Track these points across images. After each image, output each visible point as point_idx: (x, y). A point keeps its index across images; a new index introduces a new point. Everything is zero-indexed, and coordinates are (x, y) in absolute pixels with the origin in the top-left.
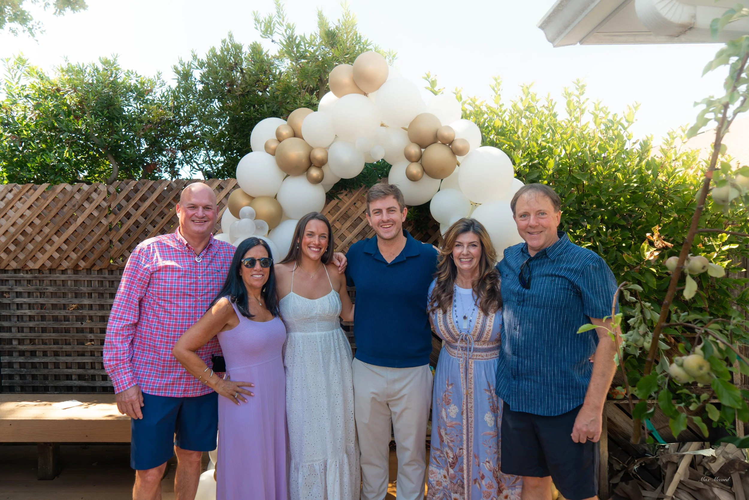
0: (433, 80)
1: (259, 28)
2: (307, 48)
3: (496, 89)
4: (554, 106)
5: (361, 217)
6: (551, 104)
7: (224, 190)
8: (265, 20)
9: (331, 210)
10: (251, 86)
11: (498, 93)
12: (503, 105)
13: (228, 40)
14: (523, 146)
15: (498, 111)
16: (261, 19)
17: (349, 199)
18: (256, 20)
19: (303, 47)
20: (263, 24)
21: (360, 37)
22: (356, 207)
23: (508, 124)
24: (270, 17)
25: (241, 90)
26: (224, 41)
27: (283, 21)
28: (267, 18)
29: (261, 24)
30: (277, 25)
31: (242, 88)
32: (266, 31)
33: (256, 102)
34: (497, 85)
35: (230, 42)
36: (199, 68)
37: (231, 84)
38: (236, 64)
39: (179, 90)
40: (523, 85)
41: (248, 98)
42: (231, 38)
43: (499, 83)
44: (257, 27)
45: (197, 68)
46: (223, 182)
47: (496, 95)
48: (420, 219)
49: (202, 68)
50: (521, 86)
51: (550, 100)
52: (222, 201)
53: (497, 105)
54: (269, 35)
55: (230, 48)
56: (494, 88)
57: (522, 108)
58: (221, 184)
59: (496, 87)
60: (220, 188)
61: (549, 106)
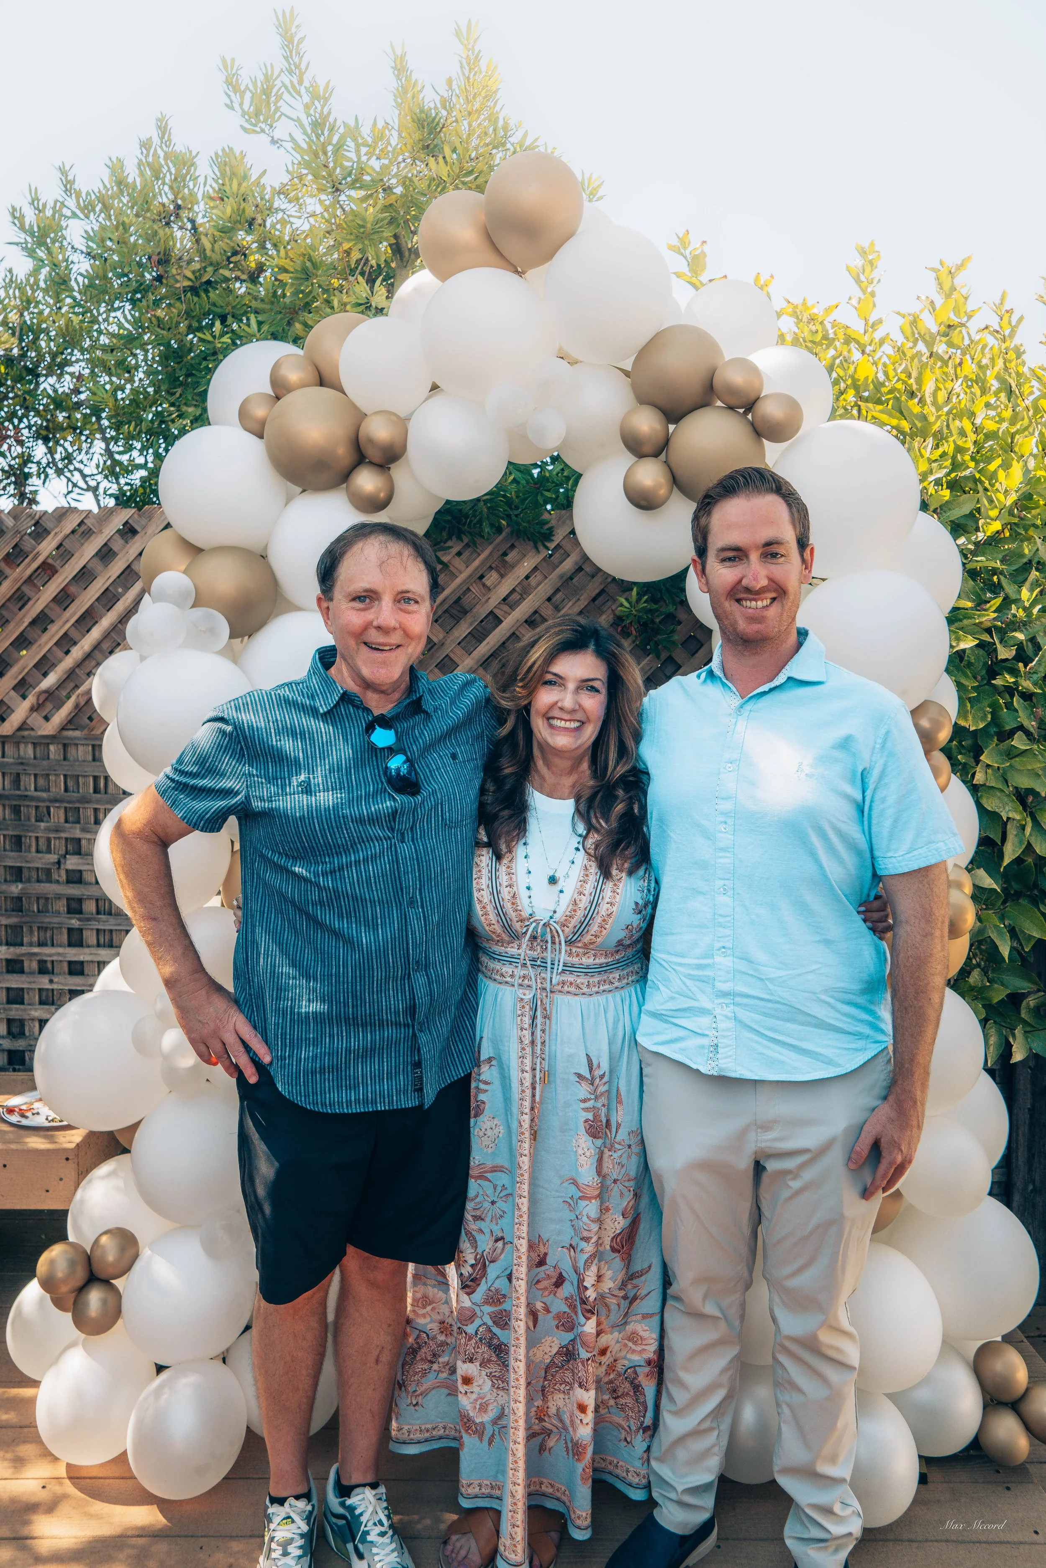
0: (697, 253)
1: (236, 106)
2: (364, 159)
3: (863, 279)
4: (1017, 326)
5: (497, 612)
6: (1010, 323)
7: (137, 537)
10: (217, 266)
11: (870, 290)
12: (880, 321)
13: (156, 140)
14: (935, 428)
15: (865, 339)
16: (244, 81)
17: (468, 563)
18: (228, 82)
19: (353, 155)
20: (248, 96)
21: (505, 128)
22: (484, 585)
23: (891, 373)
24: (266, 75)
25: (189, 275)
26: (145, 145)
27: (301, 83)
28: (260, 77)
29: (243, 93)
30: (286, 96)
31: (194, 272)
32: (257, 113)
33: (229, 309)
34: (868, 268)
35: (161, 147)
36: (82, 216)
37: (164, 260)
38: (178, 207)
39: (37, 282)
40: (940, 267)
41: (208, 297)
42: (163, 137)
43: (871, 263)
44: (232, 102)
45: (74, 215)
46: (136, 516)
47: (862, 297)
48: (653, 621)
49: (87, 217)
50: (933, 270)
51: (1007, 312)
52: (133, 567)
53: (863, 322)
54: (263, 126)
55: (163, 162)
56: (858, 275)
57: (934, 329)
58: (130, 521)
59: (863, 273)
60: (128, 531)
61: (1001, 327)
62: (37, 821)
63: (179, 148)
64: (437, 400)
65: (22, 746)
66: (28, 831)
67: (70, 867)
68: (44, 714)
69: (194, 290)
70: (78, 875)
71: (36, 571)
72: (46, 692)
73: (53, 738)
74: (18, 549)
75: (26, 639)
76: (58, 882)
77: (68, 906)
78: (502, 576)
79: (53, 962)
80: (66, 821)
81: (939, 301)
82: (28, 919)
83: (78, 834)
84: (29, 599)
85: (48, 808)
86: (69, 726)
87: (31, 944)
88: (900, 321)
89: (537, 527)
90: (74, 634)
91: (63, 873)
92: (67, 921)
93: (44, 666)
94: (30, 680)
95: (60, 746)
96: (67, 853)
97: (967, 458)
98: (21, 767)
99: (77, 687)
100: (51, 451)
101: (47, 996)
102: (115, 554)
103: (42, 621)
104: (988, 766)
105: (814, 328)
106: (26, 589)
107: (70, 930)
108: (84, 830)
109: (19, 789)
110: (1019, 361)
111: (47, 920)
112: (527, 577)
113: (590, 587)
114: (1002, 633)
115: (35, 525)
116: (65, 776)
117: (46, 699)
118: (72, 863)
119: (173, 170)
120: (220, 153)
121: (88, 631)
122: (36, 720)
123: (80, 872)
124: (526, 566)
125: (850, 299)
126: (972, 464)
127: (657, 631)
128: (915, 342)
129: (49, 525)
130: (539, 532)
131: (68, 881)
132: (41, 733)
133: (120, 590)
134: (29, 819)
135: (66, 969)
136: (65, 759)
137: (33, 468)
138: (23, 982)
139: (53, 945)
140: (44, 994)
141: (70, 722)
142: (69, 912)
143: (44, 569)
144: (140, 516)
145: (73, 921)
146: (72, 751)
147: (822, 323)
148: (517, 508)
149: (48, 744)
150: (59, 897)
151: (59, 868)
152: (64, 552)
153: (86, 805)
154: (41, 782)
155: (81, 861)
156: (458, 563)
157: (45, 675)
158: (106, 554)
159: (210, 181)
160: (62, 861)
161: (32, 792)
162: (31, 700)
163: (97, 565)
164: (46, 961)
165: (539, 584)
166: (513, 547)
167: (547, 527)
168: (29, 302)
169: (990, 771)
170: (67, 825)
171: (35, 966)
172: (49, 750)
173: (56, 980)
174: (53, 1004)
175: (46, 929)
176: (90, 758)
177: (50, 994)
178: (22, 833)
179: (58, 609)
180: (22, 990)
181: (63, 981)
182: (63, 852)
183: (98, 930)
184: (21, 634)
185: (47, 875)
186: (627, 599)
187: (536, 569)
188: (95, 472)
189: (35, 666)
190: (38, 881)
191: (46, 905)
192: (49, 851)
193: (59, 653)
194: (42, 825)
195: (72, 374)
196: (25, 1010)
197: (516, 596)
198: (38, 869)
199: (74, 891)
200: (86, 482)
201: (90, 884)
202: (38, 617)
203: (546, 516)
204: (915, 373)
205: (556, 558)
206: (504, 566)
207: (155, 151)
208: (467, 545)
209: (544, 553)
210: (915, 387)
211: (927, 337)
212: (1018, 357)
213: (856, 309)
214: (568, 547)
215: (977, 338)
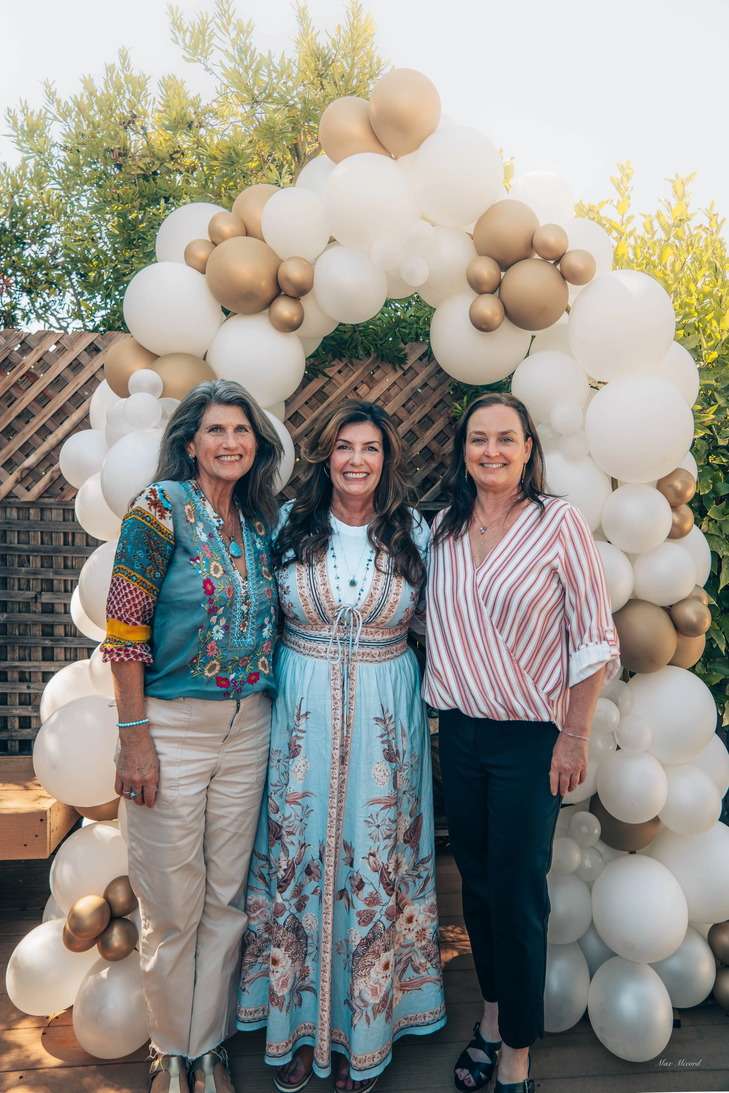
0: (508, 164)
1: (180, 41)
2: (275, 81)
3: (622, 187)
4: (721, 224)
6: (716, 222)
7: (100, 354)
8: (194, 27)
9: (310, 399)
10: (162, 161)
11: (626, 195)
12: (632, 218)
13: (118, 66)
14: (674, 288)
15: (622, 229)
16: (186, 23)
17: (346, 378)
18: (174, 23)
19: (266, 78)
20: (188, 35)
21: (379, 64)
22: (357, 394)
23: (639, 254)
24: (202, 20)
25: (142, 166)
26: (110, 69)
27: (229, 23)
28: (198, 21)
29: (185, 32)
30: (218, 34)
31: (145, 164)
32: (196, 47)
33: (171, 191)
34: (625, 179)
35: (123, 71)
36: (61, 120)
37: (124, 153)
38: (134, 117)
39: (24, 174)
40: (675, 179)
41: (156, 183)
42: (124, 63)
43: (628, 176)
44: (176, 38)
45: (55, 118)
46: (99, 338)
47: (621, 199)
49: (66, 121)
50: (671, 181)
51: (714, 215)
52: (97, 376)
53: (621, 217)
54: (200, 57)
55: (123, 82)
56: (619, 184)
57: (671, 222)
58: (95, 342)
59: (622, 183)
60: (93, 349)
61: (711, 226)
62: (19, 566)
63: (136, 73)
64: (334, 251)
65: (8, 510)
66: (12, 574)
67: (44, 601)
68: (26, 485)
69: (145, 177)
70: (50, 607)
71: (21, 378)
72: (28, 468)
73: (32, 504)
74: (7, 362)
75: (13, 429)
76: (35, 612)
77: (43, 631)
78: (371, 388)
79: (30, 673)
80: (42, 566)
81: (674, 203)
82: (11, 641)
83: (51, 575)
84: (16, 399)
85: (28, 557)
86: (46, 495)
87: (13, 660)
88: (644, 220)
89: (396, 354)
90: (50, 426)
91: (39, 606)
92: (41, 642)
93: (27, 449)
94: (15, 460)
95: (38, 510)
96: (42, 590)
97: (693, 310)
98: (7, 526)
99: (52, 465)
100: (32, 302)
101: (25, 698)
102: (83, 366)
103: (26, 416)
104: (711, 520)
105: (592, 216)
106: (13, 391)
107: (44, 649)
108: (56, 573)
109: (6, 542)
110: (722, 249)
111: (26, 641)
112: (389, 389)
113: (433, 397)
114: (719, 429)
115: (21, 344)
116: (42, 532)
117: (28, 475)
118: (46, 598)
119: (131, 89)
120: (166, 79)
121: (61, 424)
122: (20, 490)
123: (53, 604)
124: (388, 381)
125: (612, 199)
126: (696, 314)
128: (654, 234)
129: (32, 344)
130: (396, 357)
131: (43, 612)
132: (23, 499)
133: (86, 393)
134: (13, 565)
135: (40, 678)
136: (42, 520)
137: (18, 314)
138: (6, 688)
139: (30, 660)
140: (23, 697)
141: (46, 491)
142: (43, 635)
143: (28, 377)
144: (103, 339)
145: (47, 642)
146: (47, 514)
147: (598, 212)
148: (381, 339)
149: (29, 508)
150: (35, 623)
151: (36, 602)
152: (43, 364)
153: (58, 554)
154: (23, 537)
155: (53, 596)
156: (338, 377)
157: (27, 456)
158: (76, 366)
159: (158, 99)
160: (39, 596)
161: (15, 544)
162: (16, 474)
163: (68, 374)
164: (24, 672)
165: (397, 395)
166: (378, 367)
168: (18, 187)
169: (711, 524)
170: (43, 569)
171: (16, 676)
172: (29, 513)
173: (32, 686)
174: (30, 704)
175: (25, 648)
176: (61, 519)
177: (28, 697)
178: (7, 576)
179: (38, 407)
180: (6, 694)
181: (38, 687)
182: (39, 589)
183: (65, 648)
184: (9, 425)
185: (26, 607)
186: (460, 405)
187: (395, 383)
188: (66, 316)
189: (19, 449)
190: (20, 612)
191: (25, 630)
192: (28, 589)
193: (39, 440)
194: (23, 569)
195: (50, 244)
196: (8, 709)
198: (19, 602)
199: (47, 619)
200: (59, 323)
201: (60, 613)
202: (22, 412)
203: (402, 345)
204: (657, 252)
205: (408, 376)
206: (372, 381)
207: (118, 74)
208: (346, 365)
209: (400, 372)
210: (657, 261)
211: (666, 227)
212: (721, 246)
213: (616, 207)
214: (417, 368)
215: (695, 233)
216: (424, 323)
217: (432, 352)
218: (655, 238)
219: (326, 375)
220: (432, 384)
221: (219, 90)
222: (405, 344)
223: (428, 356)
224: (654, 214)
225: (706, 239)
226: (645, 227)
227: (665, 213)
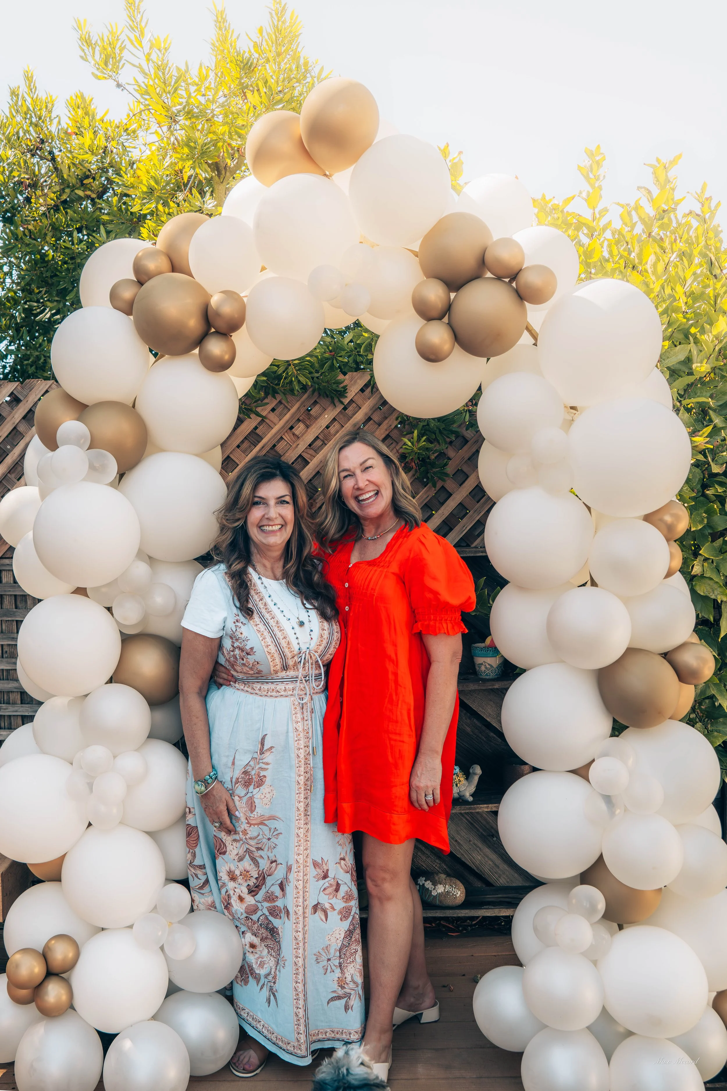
0: (456, 161)
1: (90, 59)
3: (591, 176)
4: (714, 211)
5: (305, 455)
6: (709, 207)
7: (21, 404)
8: (102, 39)
9: (242, 442)
10: (73, 187)
11: (597, 185)
12: (606, 210)
13: (23, 89)
14: (655, 293)
15: (594, 225)
16: (95, 37)
17: (281, 417)
18: (82, 39)
22: (294, 434)
23: (615, 252)
24: (111, 32)
25: (53, 197)
26: (15, 92)
28: (106, 34)
29: (94, 48)
32: (106, 63)
33: (83, 222)
34: (595, 167)
35: (28, 94)
37: (34, 185)
38: (42, 141)
40: (656, 163)
41: (67, 213)
42: (29, 86)
43: (598, 163)
44: (86, 55)
46: (19, 388)
47: (591, 191)
48: (429, 458)
50: (651, 166)
51: (707, 199)
52: (18, 428)
53: (592, 211)
54: (111, 74)
55: (30, 106)
56: (588, 174)
57: (652, 214)
58: (15, 392)
59: (592, 171)
60: (15, 400)
61: (703, 212)
63: (42, 95)
69: (56, 208)
78: (308, 427)
81: (655, 192)
88: (621, 210)
89: (334, 386)
97: (681, 316)
104: (705, 560)
105: (556, 216)
110: (717, 239)
112: (327, 427)
114: (714, 454)
119: (38, 113)
120: (73, 97)
124: (327, 418)
125: (581, 193)
126: (684, 321)
127: (433, 465)
128: (633, 227)
130: (335, 391)
133: (9, 447)
144: (22, 388)
147: (563, 210)
148: (317, 372)
156: (272, 416)
159: (67, 120)
165: (337, 432)
166: (315, 403)
167: (342, 385)
169: (705, 564)
186: (410, 441)
187: (334, 420)
197: (319, 443)
203: (341, 377)
204: (637, 250)
205: (350, 411)
206: (309, 419)
207: (23, 97)
208: (280, 402)
209: (340, 408)
210: (637, 261)
211: (647, 220)
212: (716, 236)
213: (586, 200)
214: (359, 402)
215: (683, 221)
216: (366, 350)
217: (375, 383)
218: (635, 232)
219: (258, 414)
220: (376, 417)
221: (132, 107)
222: (345, 374)
223: (371, 386)
224: (632, 204)
225: (696, 229)
226: (622, 219)
227: (644, 202)
